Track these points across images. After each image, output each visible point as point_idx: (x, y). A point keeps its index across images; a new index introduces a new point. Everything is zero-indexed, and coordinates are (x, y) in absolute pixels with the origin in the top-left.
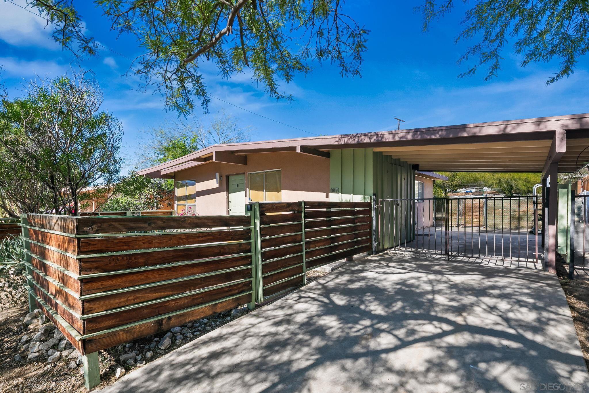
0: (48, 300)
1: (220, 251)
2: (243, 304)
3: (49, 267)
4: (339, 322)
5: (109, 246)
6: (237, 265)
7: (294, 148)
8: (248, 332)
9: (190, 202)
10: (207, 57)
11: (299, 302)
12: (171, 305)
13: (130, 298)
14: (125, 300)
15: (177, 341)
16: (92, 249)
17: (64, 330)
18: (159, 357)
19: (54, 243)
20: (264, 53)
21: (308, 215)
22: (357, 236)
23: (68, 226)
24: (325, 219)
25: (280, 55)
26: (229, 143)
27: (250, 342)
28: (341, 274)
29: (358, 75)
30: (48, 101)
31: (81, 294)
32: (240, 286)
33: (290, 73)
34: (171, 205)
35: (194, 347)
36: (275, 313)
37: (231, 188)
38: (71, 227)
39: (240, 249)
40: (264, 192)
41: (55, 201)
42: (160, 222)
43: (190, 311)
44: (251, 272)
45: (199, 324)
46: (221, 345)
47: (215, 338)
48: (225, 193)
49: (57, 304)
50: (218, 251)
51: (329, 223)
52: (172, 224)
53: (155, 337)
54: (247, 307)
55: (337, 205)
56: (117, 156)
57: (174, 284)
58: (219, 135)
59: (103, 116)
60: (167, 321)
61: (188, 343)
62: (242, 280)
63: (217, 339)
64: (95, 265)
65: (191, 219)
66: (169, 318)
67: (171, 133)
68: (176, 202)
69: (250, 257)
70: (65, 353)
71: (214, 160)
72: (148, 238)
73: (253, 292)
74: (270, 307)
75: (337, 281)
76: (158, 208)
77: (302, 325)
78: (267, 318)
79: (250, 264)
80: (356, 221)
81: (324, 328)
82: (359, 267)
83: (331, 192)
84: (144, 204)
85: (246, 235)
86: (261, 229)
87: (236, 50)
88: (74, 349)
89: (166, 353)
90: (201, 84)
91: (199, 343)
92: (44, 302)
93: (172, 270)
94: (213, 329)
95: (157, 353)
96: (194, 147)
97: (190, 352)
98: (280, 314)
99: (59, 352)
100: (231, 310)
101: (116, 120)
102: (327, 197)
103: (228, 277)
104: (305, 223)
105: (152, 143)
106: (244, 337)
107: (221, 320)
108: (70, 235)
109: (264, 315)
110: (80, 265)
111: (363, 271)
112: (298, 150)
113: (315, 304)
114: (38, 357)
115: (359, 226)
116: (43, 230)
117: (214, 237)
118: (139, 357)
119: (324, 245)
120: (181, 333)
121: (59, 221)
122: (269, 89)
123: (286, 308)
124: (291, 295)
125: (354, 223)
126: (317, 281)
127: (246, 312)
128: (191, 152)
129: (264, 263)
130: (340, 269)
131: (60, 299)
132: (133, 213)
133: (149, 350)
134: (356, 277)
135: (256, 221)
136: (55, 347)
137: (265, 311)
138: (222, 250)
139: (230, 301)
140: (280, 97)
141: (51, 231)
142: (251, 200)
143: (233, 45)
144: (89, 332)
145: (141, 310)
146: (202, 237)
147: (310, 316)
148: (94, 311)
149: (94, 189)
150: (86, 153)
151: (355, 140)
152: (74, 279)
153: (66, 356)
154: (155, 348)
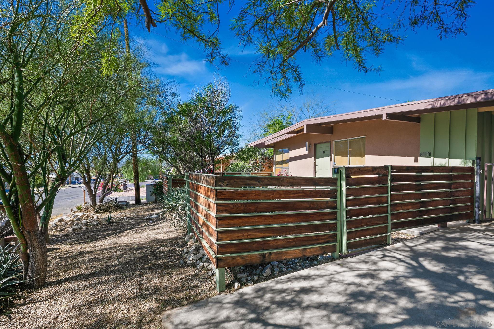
0: (198, 228)
1: (310, 206)
2: (328, 253)
3: (199, 207)
4: (432, 288)
5: (233, 196)
6: (324, 219)
7: (381, 116)
8: (333, 278)
9: (285, 166)
10: (304, 50)
11: (384, 260)
12: (272, 244)
13: (245, 234)
14: (241, 235)
15: (275, 272)
16: (224, 197)
17: (206, 249)
18: (262, 282)
19: (202, 192)
20: (353, 35)
21: (394, 179)
22: (454, 202)
23: (211, 181)
24: (414, 183)
25: (370, 33)
26: (317, 117)
27: (334, 287)
28: (433, 239)
29: (462, 33)
30: (201, 101)
31: (217, 228)
32: (326, 237)
33: (380, 47)
34: (271, 168)
35: (288, 280)
36: (358, 266)
37: (318, 154)
38: (212, 182)
39: (327, 205)
40: (348, 157)
41: (203, 165)
42: (266, 181)
43: (285, 251)
44: (336, 227)
45: (291, 262)
46: (310, 283)
47: (304, 276)
48: (313, 158)
49: (202, 231)
50: (308, 206)
51: (419, 187)
52: (274, 182)
53: (260, 265)
54: (332, 256)
55: (429, 169)
56: (238, 134)
57: (275, 228)
58: (309, 111)
59: (231, 106)
60: (269, 256)
61: (283, 275)
62: (327, 232)
63: (307, 277)
64: (225, 208)
65: (288, 179)
66: (270, 254)
67: (272, 114)
68: (275, 165)
69: (336, 213)
70: (206, 264)
71: (305, 132)
72: (258, 192)
73: (338, 244)
74: (354, 259)
75: (429, 246)
76: (262, 170)
77: (387, 283)
78: (351, 269)
79: (336, 219)
80: (452, 186)
81: (413, 291)
82: (457, 235)
83: (421, 156)
84: (253, 167)
85: (333, 194)
86: (346, 189)
87: (328, 38)
88: (211, 263)
89: (267, 280)
90: (298, 72)
91: (292, 278)
92: (195, 229)
93: (274, 217)
94: (303, 268)
95: (261, 278)
96: (289, 122)
97: (285, 283)
98: (364, 268)
99: (203, 263)
100: (318, 256)
101: (238, 108)
102: (416, 161)
103: (316, 228)
104: (391, 186)
105: (259, 123)
106: (330, 281)
107: (309, 263)
108: (211, 187)
109: (348, 265)
110: (216, 208)
111: (461, 239)
112: (384, 118)
113: (402, 265)
114: (192, 263)
115: (456, 191)
116: (197, 183)
117: (305, 194)
118: (249, 278)
119: (412, 208)
120: (278, 267)
121: (206, 178)
122: (358, 65)
123: (370, 263)
124: (375, 252)
125: (451, 189)
126: (404, 243)
127: (331, 260)
128: (286, 127)
129: (348, 220)
130: (431, 234)
131: (204, 228)
132: (245, 174)
133: (256, 274)
134: (453, 245)
135: (342, 182)
136: (201, 259)
137: (348, 262)
138: (312, 206)
139: (318, 248)
140: (369, 71)
141: (201, 184)
142: (336, 164)
143: (326, 35)
144: (220, 254)
145: (252, 244)
146: (296, 193)
147: (396, 275)
148: (224, 240)
149: (224, 156)
150: (220, 133)
151: (454, 101)
152: (213, 217)
153: (207, 267)
154: (260, 274)
